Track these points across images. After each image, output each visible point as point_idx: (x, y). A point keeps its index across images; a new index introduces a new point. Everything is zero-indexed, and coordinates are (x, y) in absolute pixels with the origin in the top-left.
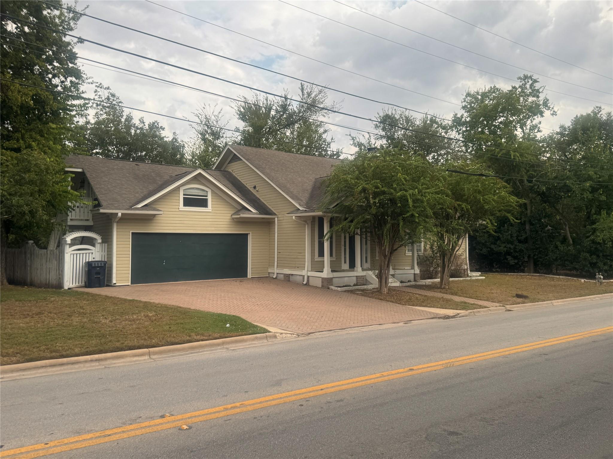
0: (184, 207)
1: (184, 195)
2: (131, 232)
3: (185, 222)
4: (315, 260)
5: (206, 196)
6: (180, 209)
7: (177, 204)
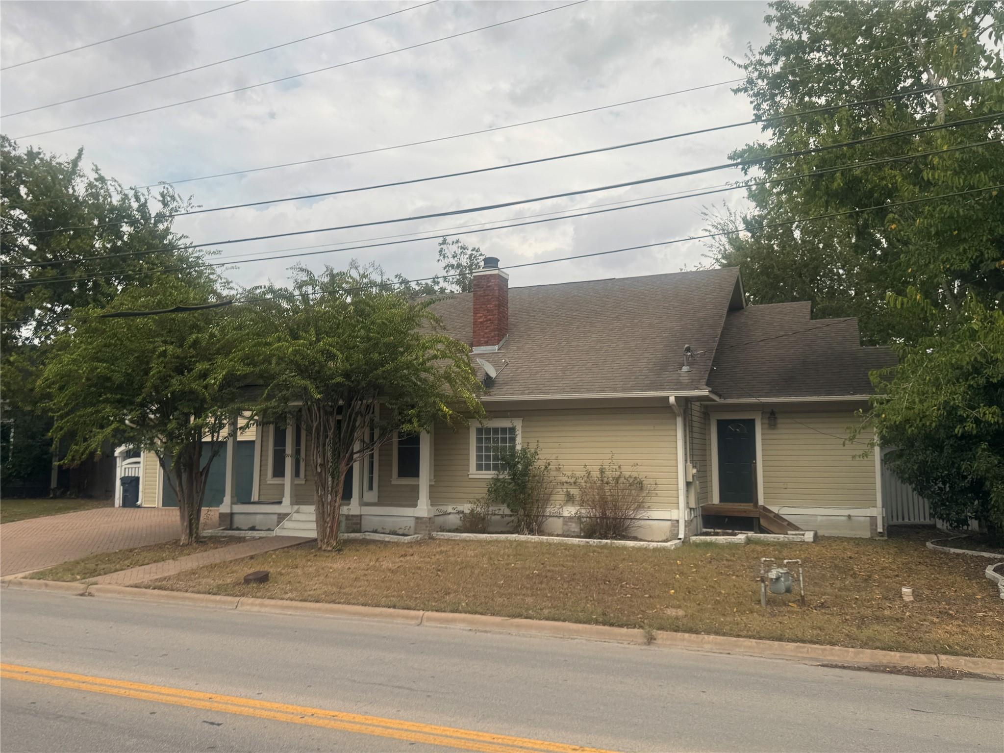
4: (268, 482)
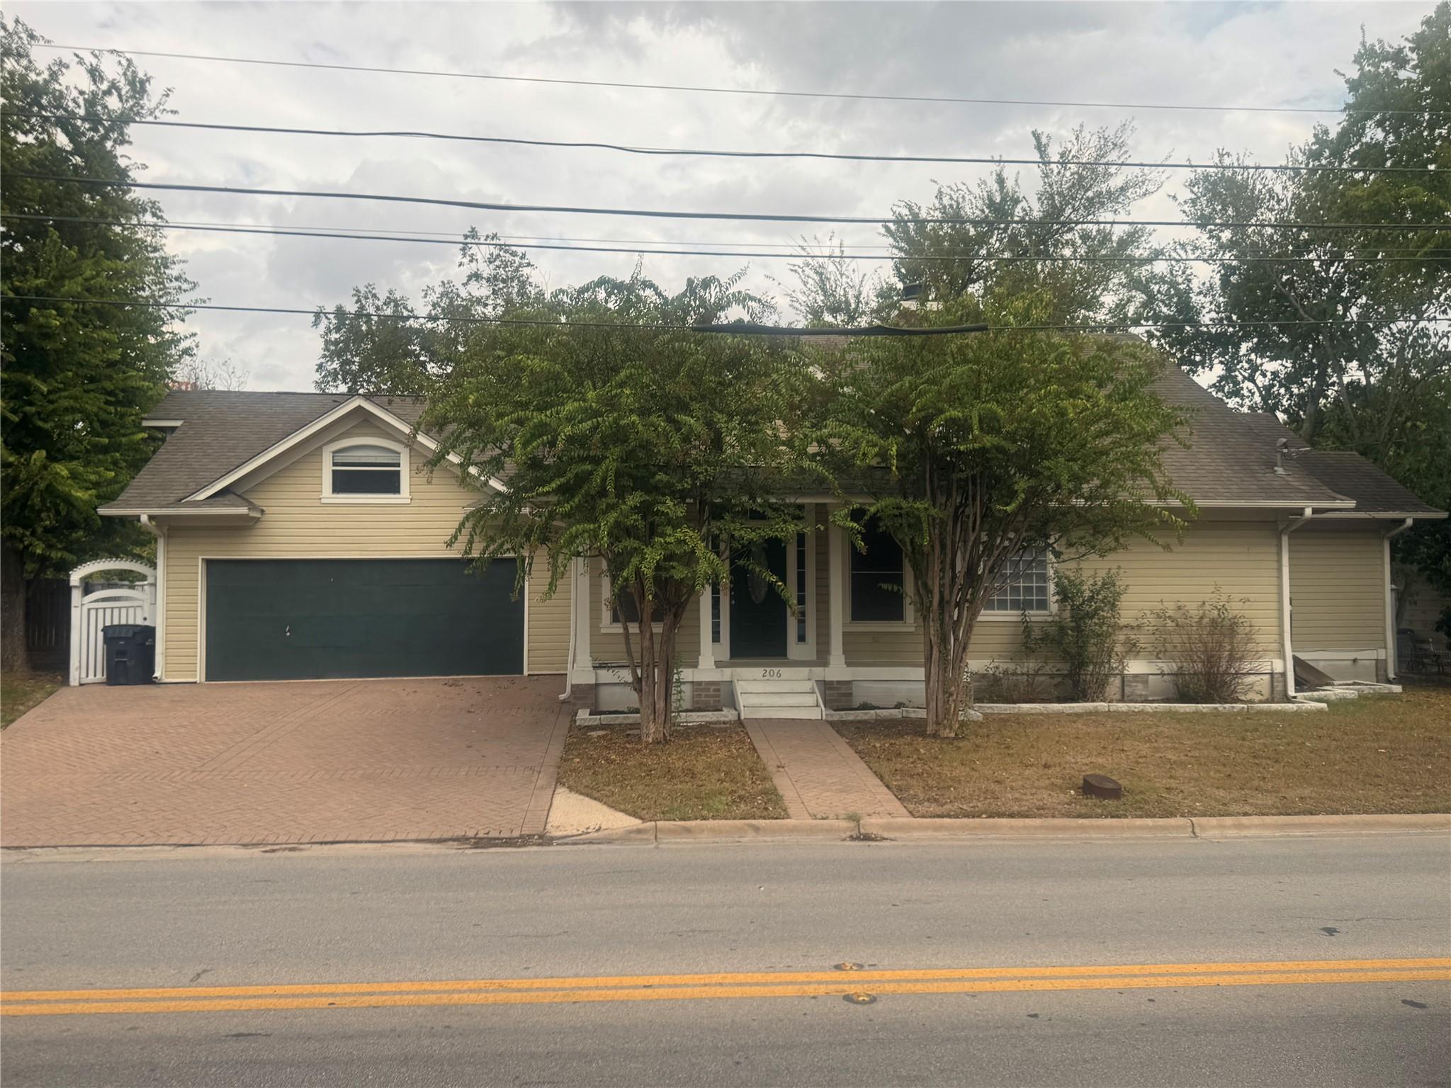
0: (335, 495)
1: (335, 464)
2: (200, 558)
3: (338, 532)
5: (398, 465)
6: (323, 501)
7: (316, 488)
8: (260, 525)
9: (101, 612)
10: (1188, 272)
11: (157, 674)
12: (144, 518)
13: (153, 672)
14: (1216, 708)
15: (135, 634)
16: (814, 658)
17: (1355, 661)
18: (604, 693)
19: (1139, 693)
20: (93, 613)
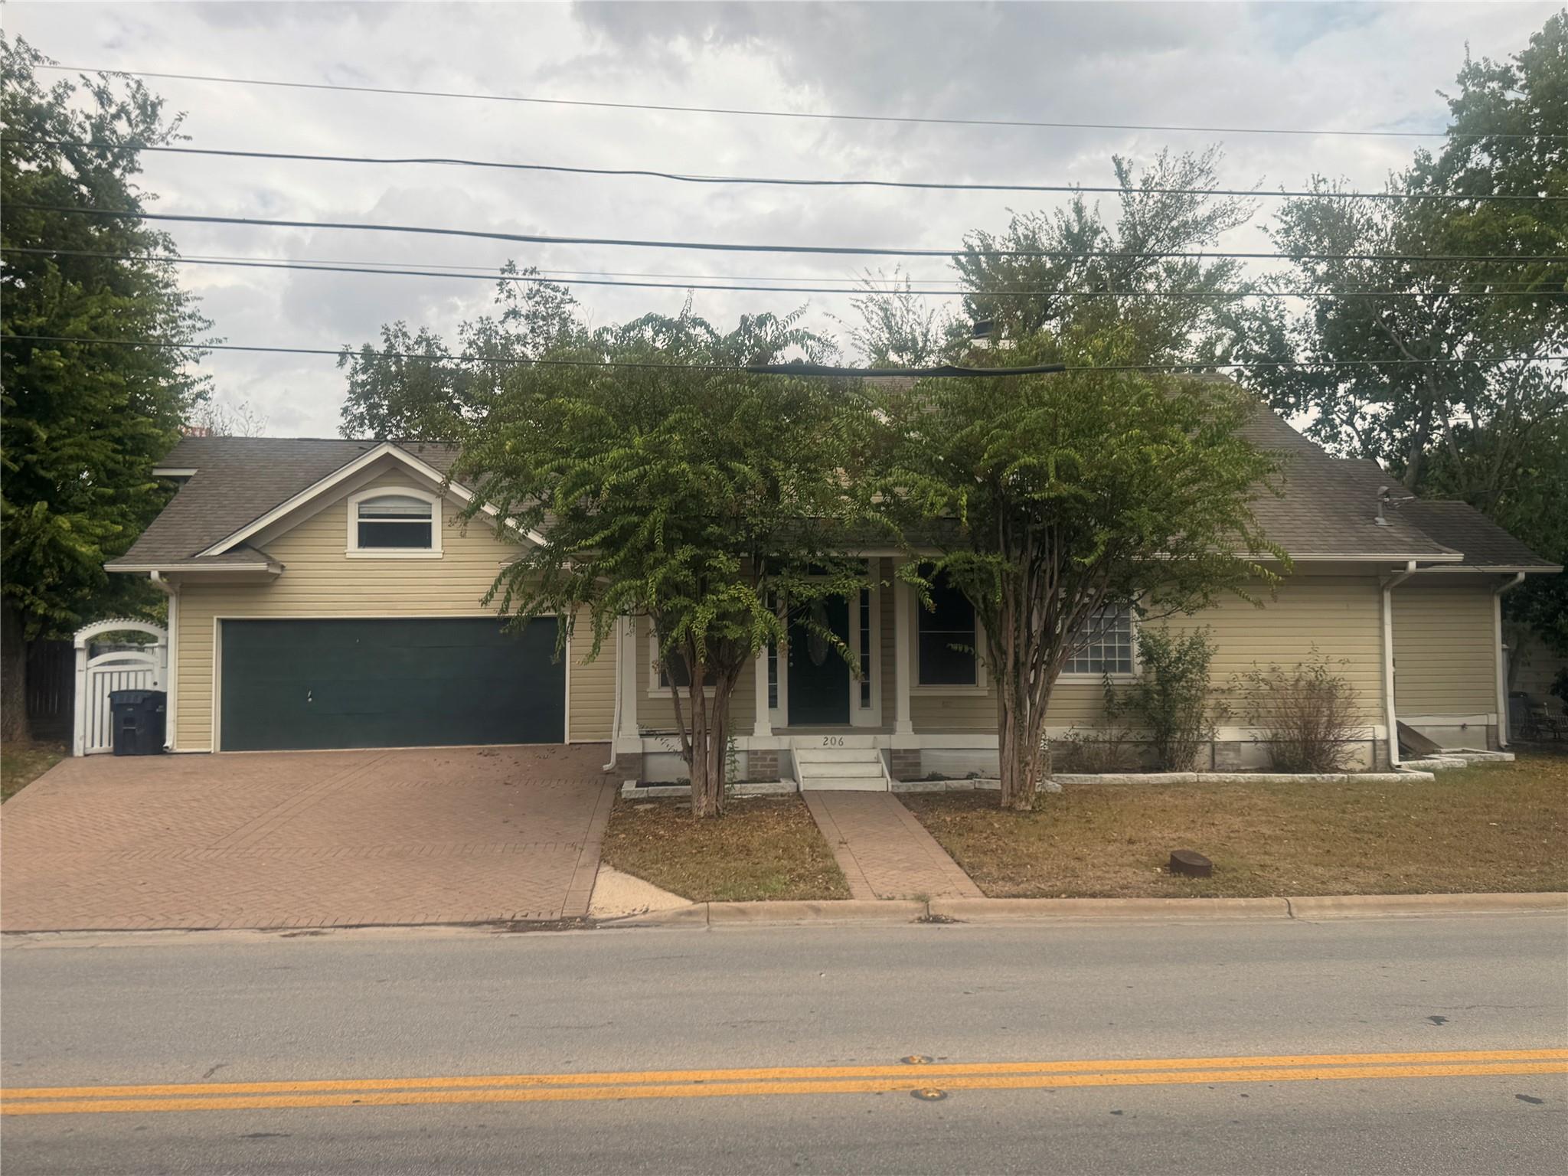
0: (361, 550)
1: (361, 516)
2: (215, 618)
3: (365, 589)
4: (651, 696)
5: (430, 517)
6: (348, 556)
7: (341, 541)
8: (280, 582)
9: (107, 677)
10: (1281, 307)
11: (168, 744)
12: (155, 575)
13: (164, 742)
14: (1314, 778)
15: (144, 700)
16: (879, 724)
17: (1464, 726)
18: (652, 763)
19: (1230, 762)
20: (99, 677)
